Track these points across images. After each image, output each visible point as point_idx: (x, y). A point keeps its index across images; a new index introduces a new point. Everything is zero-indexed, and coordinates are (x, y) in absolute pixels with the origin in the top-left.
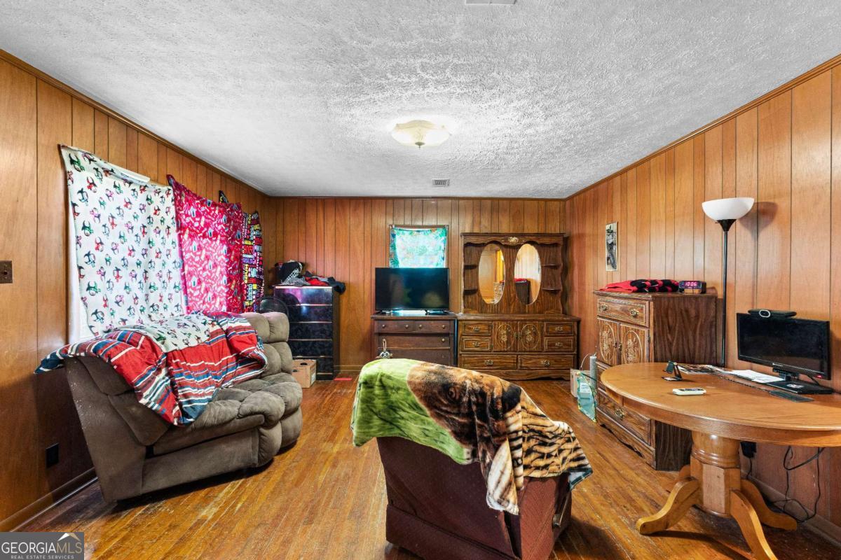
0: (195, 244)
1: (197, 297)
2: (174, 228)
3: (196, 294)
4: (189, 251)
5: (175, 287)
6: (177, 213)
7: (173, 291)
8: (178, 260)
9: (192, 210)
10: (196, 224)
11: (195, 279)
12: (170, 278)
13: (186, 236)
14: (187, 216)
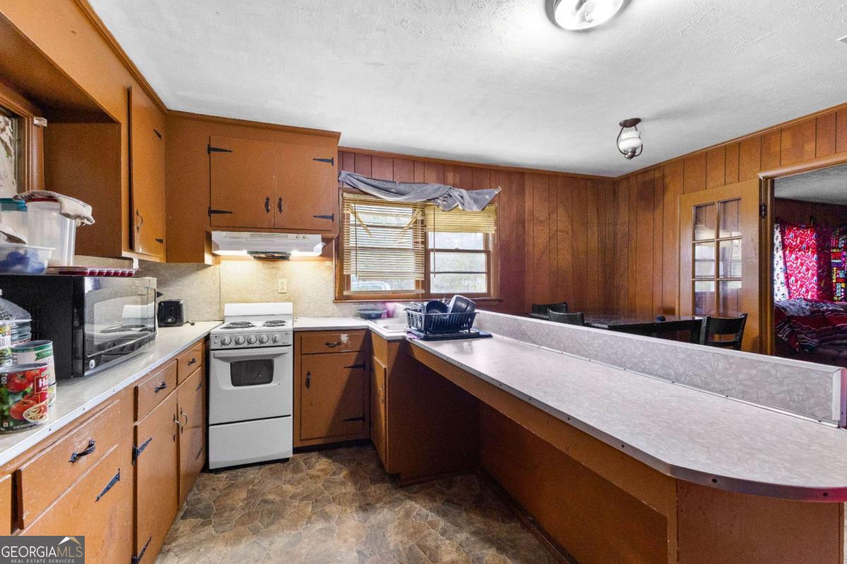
0: (793, 256)
1: (794, 290)
2: (780, 248)
3: (794, 288)
4: (790, 261)
5: (782, 283)
6: (782, 238)
7: (780, 286)
8: (783, 267)
9: (792, 235)
10: (794, 243)
11: (793, 279)
12: (778, 278)
13: (787, 252)
14: (788, 239)
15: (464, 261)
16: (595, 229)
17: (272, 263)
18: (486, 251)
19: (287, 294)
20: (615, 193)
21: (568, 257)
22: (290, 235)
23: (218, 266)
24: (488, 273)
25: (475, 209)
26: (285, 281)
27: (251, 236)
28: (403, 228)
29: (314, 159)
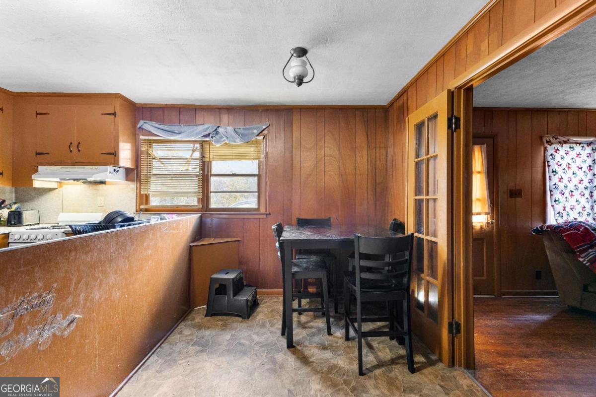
15: (240, 183)
16: (365, 152)
17: (94, 186)
18: (258, 176)
19: (104, 207)
20: (386, 119)
21: (337, 178)
22: (86, 167)
23: (61, 188)
24: (259, 192)
25: (239, 141)
26: (102, 198)
27: (61, 168)
28: (187, 159)
29: (102, 114)
